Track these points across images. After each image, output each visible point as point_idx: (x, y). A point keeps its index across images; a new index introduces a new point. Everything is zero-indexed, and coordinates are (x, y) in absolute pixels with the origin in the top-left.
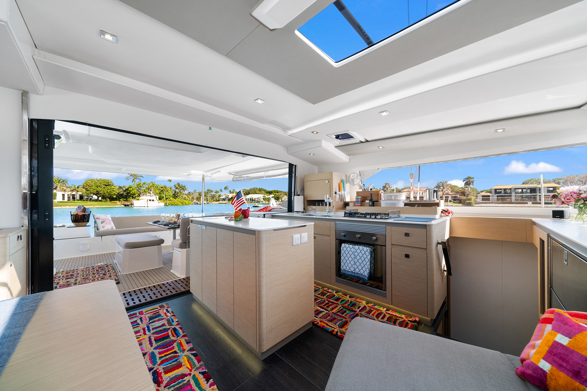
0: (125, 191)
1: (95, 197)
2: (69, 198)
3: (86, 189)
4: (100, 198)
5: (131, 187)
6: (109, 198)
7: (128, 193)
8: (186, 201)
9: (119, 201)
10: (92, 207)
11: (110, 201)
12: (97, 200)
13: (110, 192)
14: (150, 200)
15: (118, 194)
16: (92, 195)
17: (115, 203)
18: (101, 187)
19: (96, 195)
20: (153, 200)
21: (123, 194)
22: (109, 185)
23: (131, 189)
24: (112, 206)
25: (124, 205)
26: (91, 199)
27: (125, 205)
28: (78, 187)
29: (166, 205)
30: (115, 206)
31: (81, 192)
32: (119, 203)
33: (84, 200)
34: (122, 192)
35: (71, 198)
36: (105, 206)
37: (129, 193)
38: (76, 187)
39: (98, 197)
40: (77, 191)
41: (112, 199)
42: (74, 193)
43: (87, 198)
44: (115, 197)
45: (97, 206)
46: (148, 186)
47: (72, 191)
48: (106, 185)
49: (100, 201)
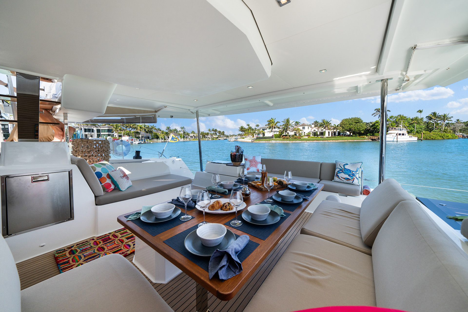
0: (372, 126)
1: (348, 133)
2: (332, 134)
3: (342, 127)
4: (352, 134)
5: (377, 123)
6: (358, 134)
7: (374, 128)
8: (449, 134)
9: (367, 135)
10: (347, 141)
11: (359, 136)
12: (349, 136)
13: (359, 128)
14: (400, 134)
15: (366, 129)
16: (346, 131)
17: (363, 137)
18: (353, 124)
19: (348, 131)
20: (403, 134)
21: (370, 129)
22: (359, 122)
23: (378, 124)
24: (361, 141)
25: (371, 139)
26: (345, 135)
27: (373, 140)
28: (337, 126)
29: (419, 139)
30: (363, 141)
31: (339, 129)
32: (367, 138)
33: (341, 136)
34: (369, 128)
35: (333, 135)
36: (356, 141)
37: (376, 128)
38: (336, 126)
39: (350, 133)
40: (337, 129)
41: (360, 134)
42: (335, 131)
43: (343, 134)
44: (363, 132)
45: (350, 141)
46: (396, 119)
47: (334, 129)
48: (356, 123)
49: (352, 136)
